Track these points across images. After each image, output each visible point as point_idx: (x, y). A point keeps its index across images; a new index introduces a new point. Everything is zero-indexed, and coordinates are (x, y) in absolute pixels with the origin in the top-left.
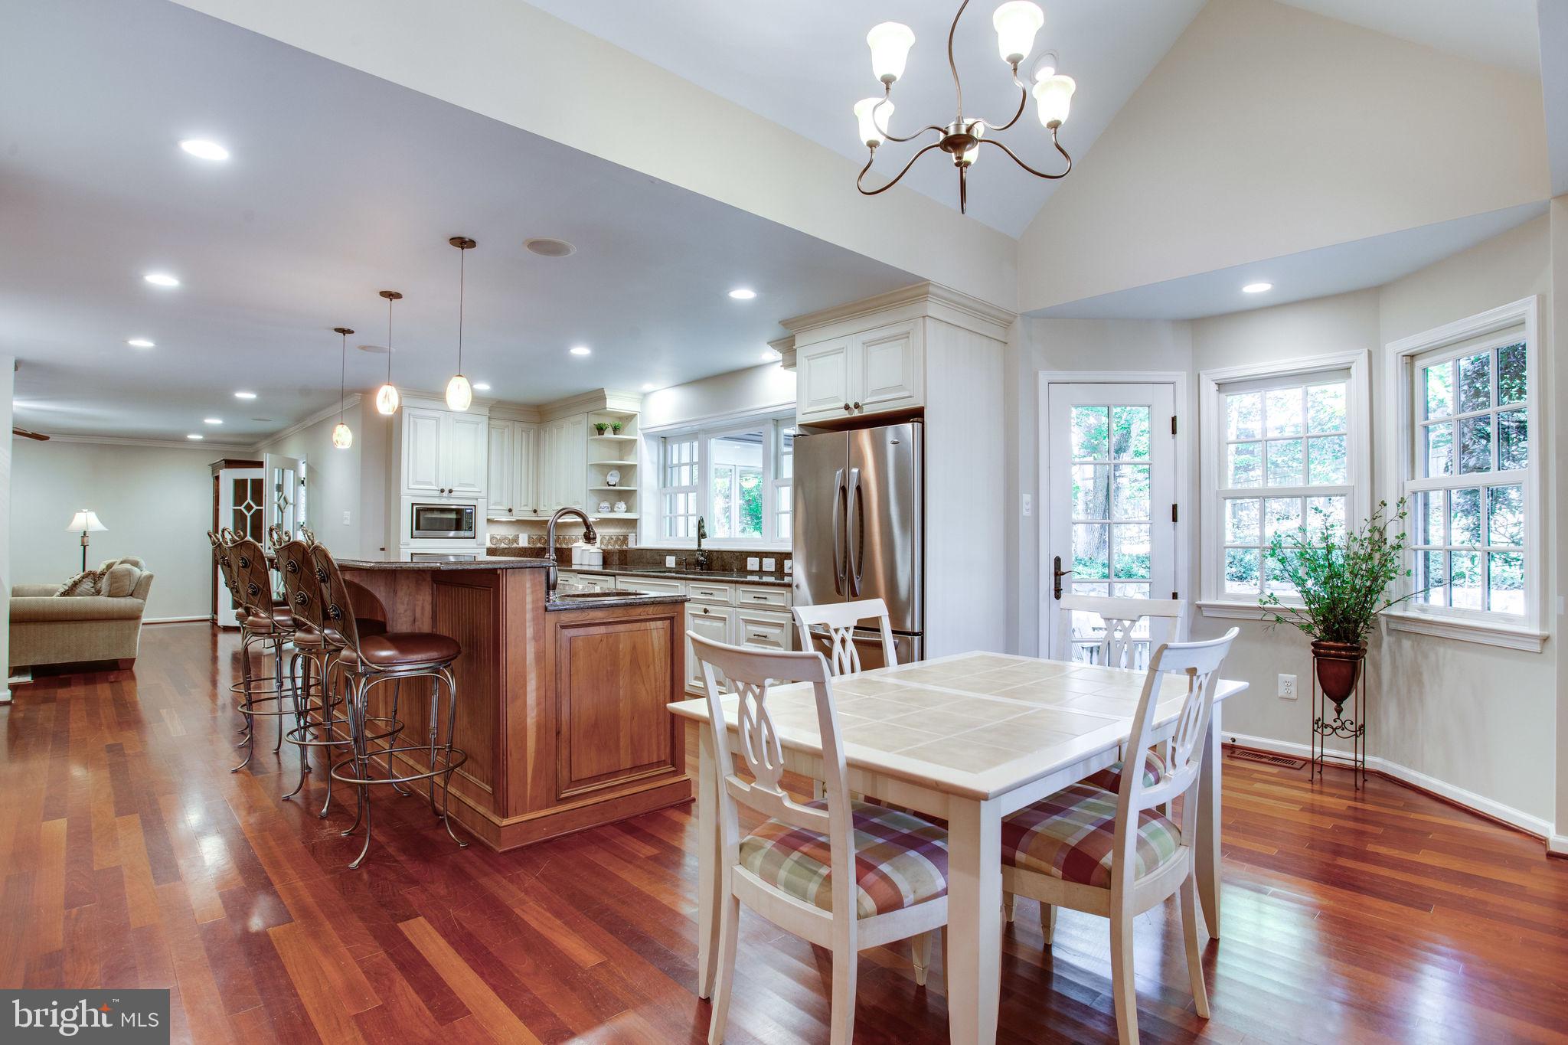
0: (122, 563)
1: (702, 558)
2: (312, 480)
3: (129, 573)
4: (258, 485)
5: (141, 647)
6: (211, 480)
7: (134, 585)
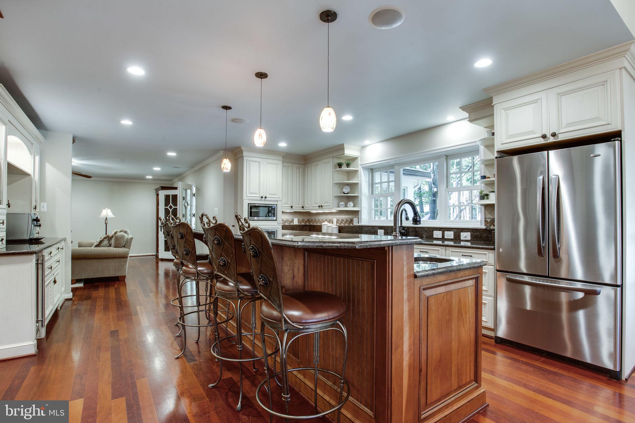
0: (120, 232)
1: (403, 231)
2: (199, 194)
3: (123, 237)
4: (175, 197)
5: (128, 270)
6: (155, 196)
7: (125, 242)
